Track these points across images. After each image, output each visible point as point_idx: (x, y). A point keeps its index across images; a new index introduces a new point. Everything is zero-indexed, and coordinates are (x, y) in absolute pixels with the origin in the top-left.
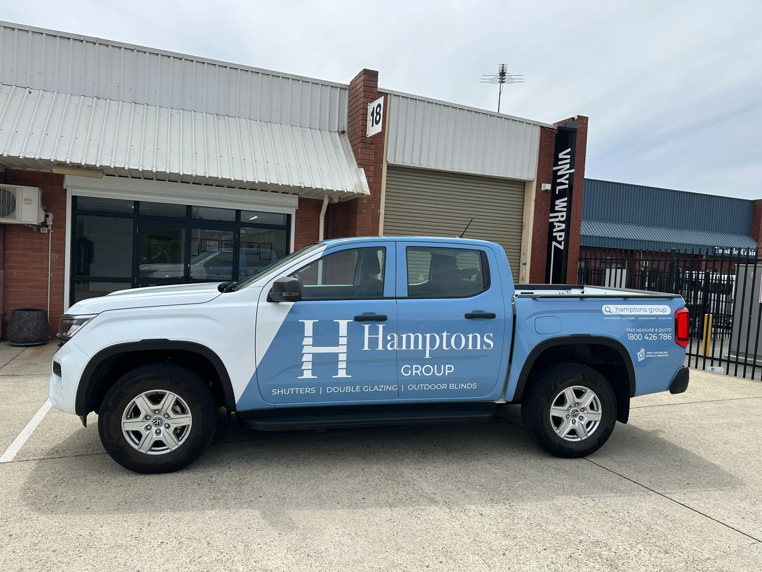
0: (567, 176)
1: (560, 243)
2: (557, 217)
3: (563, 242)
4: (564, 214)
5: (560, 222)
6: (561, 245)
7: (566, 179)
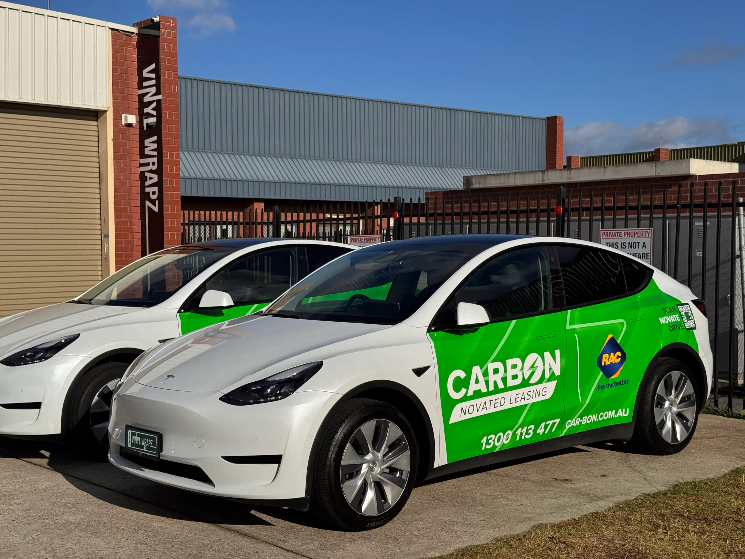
0: (154, 105)
1: (153, 202)
2: (148, 164)
3: (157, 201)
4: (155, 160)
5: (151, 171)
6: (155, 205)
7: (153, 109)
